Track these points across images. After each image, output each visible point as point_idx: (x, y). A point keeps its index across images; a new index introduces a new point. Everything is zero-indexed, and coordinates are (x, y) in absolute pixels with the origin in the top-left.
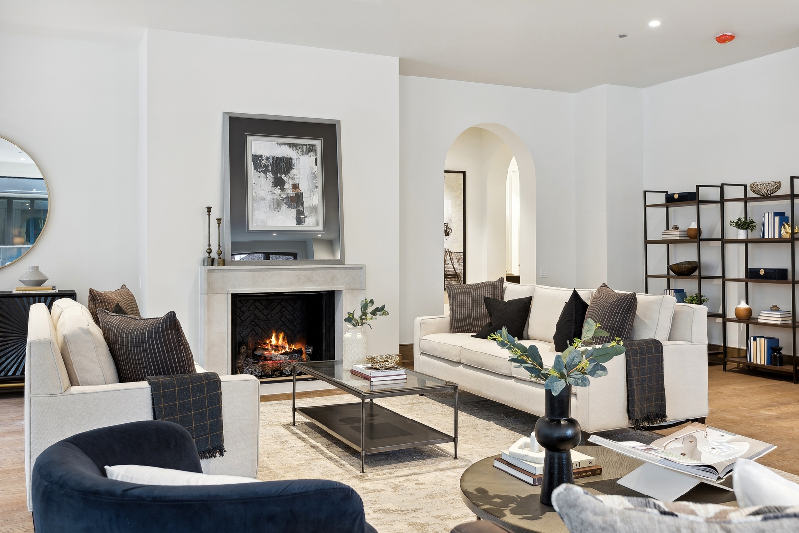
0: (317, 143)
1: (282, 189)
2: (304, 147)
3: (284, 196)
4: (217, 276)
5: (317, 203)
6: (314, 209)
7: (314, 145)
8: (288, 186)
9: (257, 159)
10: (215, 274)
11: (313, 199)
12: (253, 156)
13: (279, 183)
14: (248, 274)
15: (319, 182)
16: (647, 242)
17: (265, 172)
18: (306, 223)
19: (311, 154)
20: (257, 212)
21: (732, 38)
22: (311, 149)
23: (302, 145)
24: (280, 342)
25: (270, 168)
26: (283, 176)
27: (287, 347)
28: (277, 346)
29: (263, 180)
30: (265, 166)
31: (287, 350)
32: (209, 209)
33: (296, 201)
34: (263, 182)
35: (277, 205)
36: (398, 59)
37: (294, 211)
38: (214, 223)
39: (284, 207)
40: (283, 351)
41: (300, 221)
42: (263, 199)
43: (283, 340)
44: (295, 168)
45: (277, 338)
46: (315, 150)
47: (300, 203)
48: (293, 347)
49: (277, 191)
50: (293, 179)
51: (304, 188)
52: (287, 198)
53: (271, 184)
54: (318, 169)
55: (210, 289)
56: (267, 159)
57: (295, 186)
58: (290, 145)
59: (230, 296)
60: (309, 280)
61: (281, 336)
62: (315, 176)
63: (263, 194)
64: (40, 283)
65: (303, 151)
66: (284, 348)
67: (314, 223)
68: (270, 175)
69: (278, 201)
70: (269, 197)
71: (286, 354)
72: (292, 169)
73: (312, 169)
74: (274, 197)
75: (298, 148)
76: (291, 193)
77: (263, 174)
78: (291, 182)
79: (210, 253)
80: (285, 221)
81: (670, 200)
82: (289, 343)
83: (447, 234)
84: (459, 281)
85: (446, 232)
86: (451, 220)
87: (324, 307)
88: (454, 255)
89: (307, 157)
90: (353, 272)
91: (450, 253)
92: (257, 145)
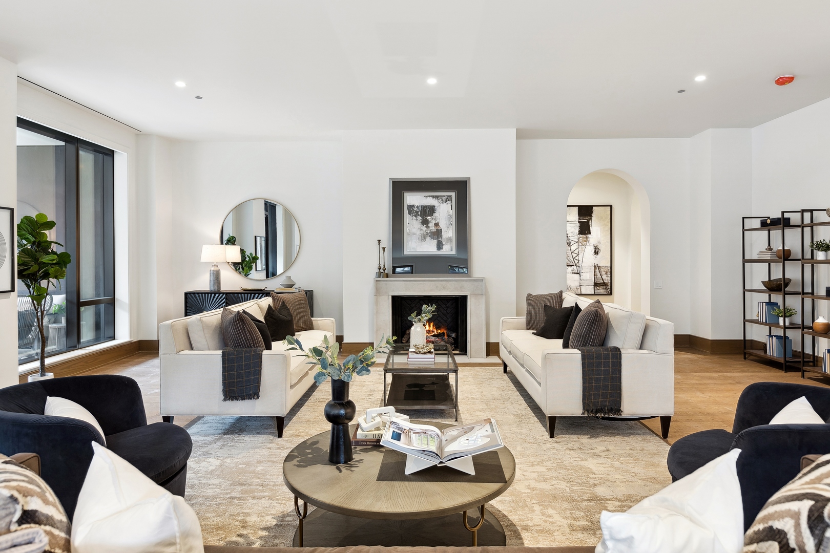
0: (453, 194)
1: (427, 227)
2: (444, 198)
3: (429, 232)
4: (382, 284)
5: (451, 236)
6: (450, 240)
7: (450, 196)
8: (432, 224)
9: (411, 207)
10: (381, 283)
11: (449, 233)
12: (408, 205)
13: (425, 223)
14: (403, 283)
15: (454, 221)
16: (745, 261)
17: (416, 216)
18: (444, 249)
19: (447, 202)
20: (410, 243)
22: (449, 199)
23: (442, 196)
24: (431, 328)
25: (419, 213)
26: (429, 218)
27: (435, 331)
28: (429, 331)
29: (414, 221)
30: (417, 212)
32: (379, 241)
33: (437, 234)
34: (414, 223)
35: (424, 238)
36: (515, 130)
37: (435, 242)
38: (381, 249)
39: (428, 239)
40: (433, 334)
41: (440, 246)
42: (414, 234)
44: (437, 212)
45: (430, 326)
46: (451, 199)
47: (439, 236)
48: (439, 331)
49: (424, 228)
50: (435, 220)
51: (442, 226)
53: (420, 224)
54: (453, 212)
55: (378, 292)
56: (418, 207)
57: (437, 225)
58: (433, 197)
59: (390, 297)
61: (432, 324)
62: (451, 217)
63: (414, 230)
64: (291, 286)
65: (442, 200)
66: (434, 332)
68: (419, 218)
69: (424, 235)
70: (418, 232)
71: (434, 336)
72: (435, 213)
73: (448, 212)
74: (422, 232)
75: (439, 198)
76: (433, 229)
77: (414, 218)
78: (434, 222)
79: (380, 269)
80: (429, 248)
81: (764, 224)
82: (437, 329)
83: (596, 253)
84: (606, 289)
85: (595, 251)
86: (600, 243)
87: (459, 306)
88: (602, 269)
89: (445, 204)
90: (476, 283)
91: (599, 267)
92: (413, 199)
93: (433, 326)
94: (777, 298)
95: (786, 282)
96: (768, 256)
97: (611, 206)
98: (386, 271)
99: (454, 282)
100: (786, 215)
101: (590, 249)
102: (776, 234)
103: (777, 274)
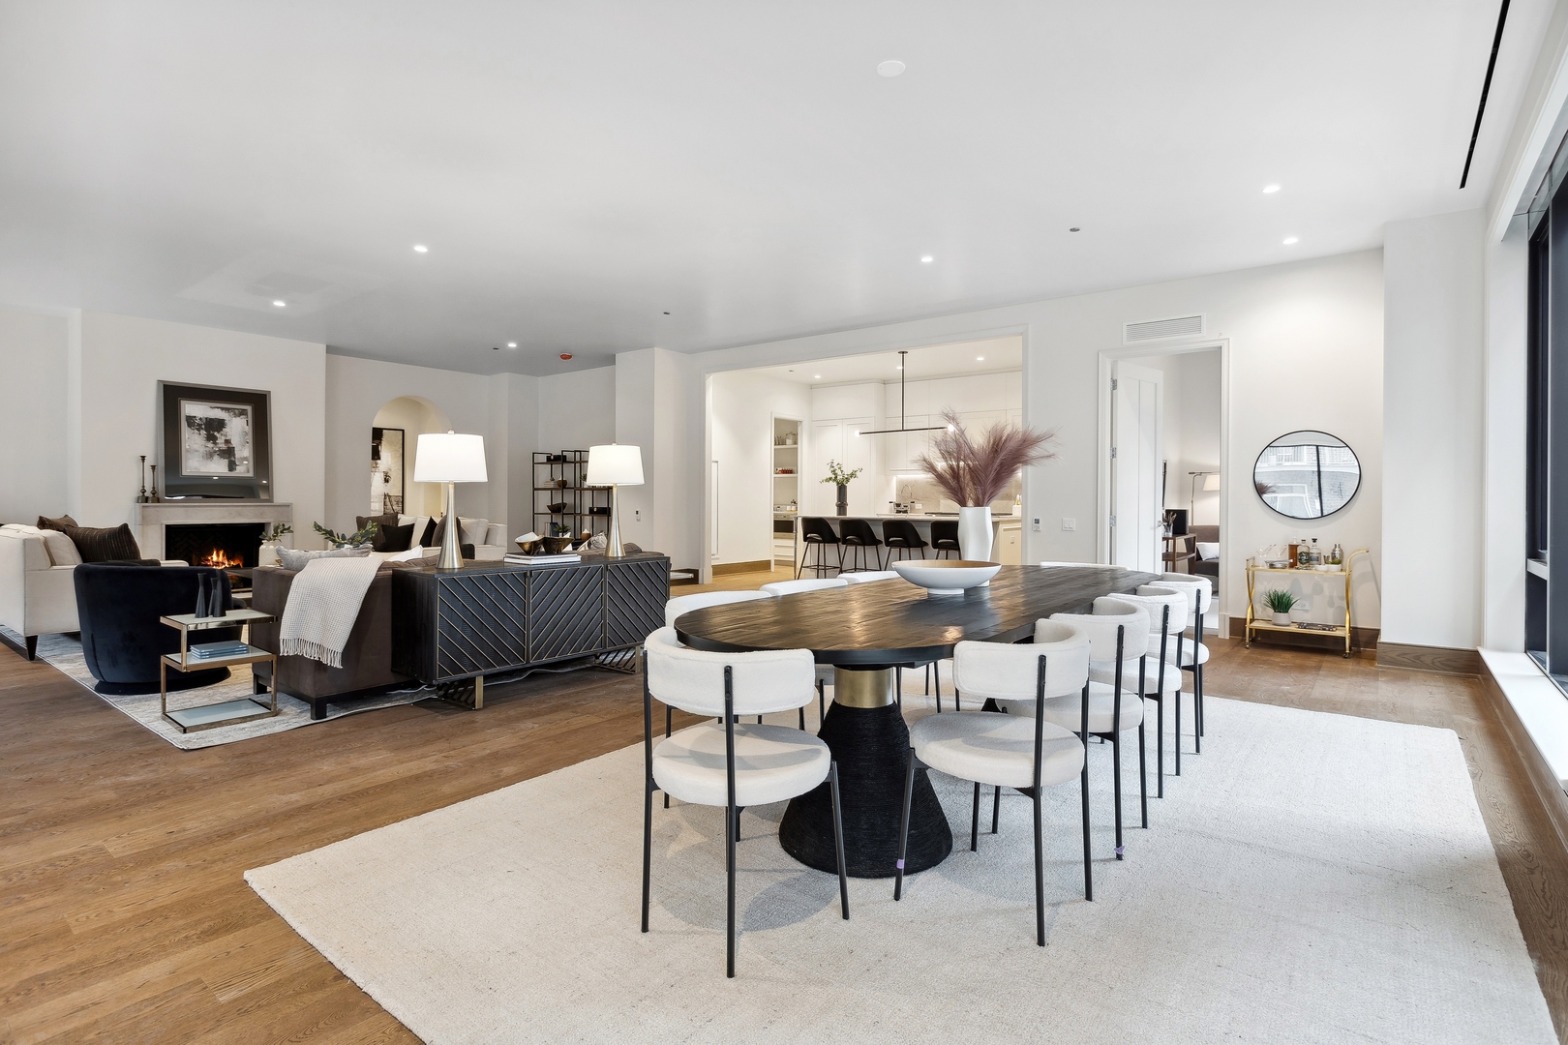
0: (249, 408)
1: (215, 443)
2: (236, 411)
4: (151, 511)
5: (248, 455)
6: (246, 459)
7: (245, 410)
8: (221, 441)
9: (190, 420)
10: (149, 510)
11: (244, 452)
12: (187, 417)
13: (211, 438)
14: (181, 509)
15: (250, 438)
16: (533, 489)
17: (198, 430)
18: (238, 471)
19: (242, 416)
20: (190, 461)
21: (570, 357)
22: (243, 413)
23: (234, 409)
25: (203, 427)
26: (216, 433)
30: (199, 425)
32: (143, 458)
33: (228, 453)
34: (196, 437)
35: (210, 455)
36: (324, 346)
39: (216, 457)
41: (232, 466)
42: (196, 451)
48: (232, 563)
49: (210, 445)
50: (226, 436)
51: (235, 443)
52: (220, 450)
53: (204, 439)
54: (249, 429)
55: (145, 521)
56: (201, 419)
57: (227, 442)
58: (222, 409)
59: (164, 527)
60: (240, 514)
62: (247, 434)
63: (196, 447)
65: (235, 414)
67: (244, 469)
68: (203, 432)
70: (202, 450)
73: (243, 428)
74: (207, 449)
75: (230, 411)
76: (223, 446)
77: (196, 431)
78: (223, 438)
80: (218, 468)
81: (549, 459)
83: (386, 481)
85: (386, 479)
86: (390, 470)
87: (256, 535)
88: (393, 498)
89: (238, 418)
90: (280, 509)
91: (389, 496)
92: (191, 409)
93: (223, 555)
94: (558, 519)
95: (564, 505)
96: (551, 485)
98: (146, 494)
100: (564, 453)
101: (377, 479)
102: (557, 467)
103: (558, 501)
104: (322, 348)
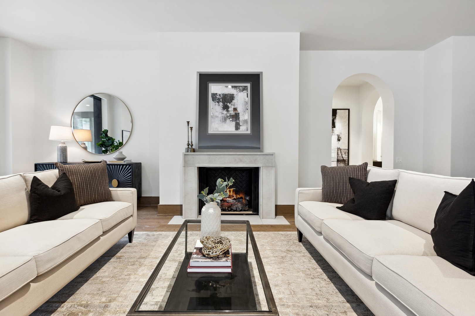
0: (249, 85)
1: (228, 111)
2: (241, 88)
3: (229, 115)
5: (247, 118)
6: (246, 121)
7: (246, 86)
8: (231, 109)
9: (214, 95)
10: (189, 157)
11: (245, 116)
12: (212, 94)
13: (226, 108)
14: (207, 157)
15: (249, 106)
17: (218, 102)
18: (241, 129)
19: (245, 91)
20: (213, 124)
22: (245, 88)
23: (240, 86)
24: (231, 193)
25: (221, 100)
26: (228, 104)
29: (217, 106)
30: (219, 99)
31: (235, 197)
32: (188, 122)
33: (236, 117)
34: (217, 108)
35: (225, 119)
37: (234, 123)
38: (190, 129)
39: (228, 120)
40: (233, 198)
41: (237, 128)
42: (217, 117)
43: (233, 192)
44: (235, 99)
46: (247, 89)
47: (237, 118)
48: (238, 196)
49: (225, 112)
50: (234, 105)
51: (240, 110)
52: (230, 116)
53: (222, 108)
54: (248, 100)
55: (186, 164)
56: (220, 95)
57: (235, 109)
58: (233, 87)
59: (196, 168)
60: (241, 161)
62: (247, 103)
63: (217, 114)
64: (123, 159)
65: (240, 90)
66: (234, 197)
67: (245, 129)
68: (221, 104)
69: (225, 117)
70: (220, 116)
72: (233, 100)
73: (245, 99)
74: (223, 115)
75: (237, 88)
76: (232, 113)
77: (217, 103)
78: (233, 107)
79: (188, 145)
80: (229, 128)
82: (236, 194)
83: (339, 140)
84: (345, 163)
85: (338, 139)
86: (341, 133)
87: (253, 175)
88: (342, 151)
89: (242, 93)
90: (267, 157)
91: (340, 149)
92: (215, 88)
97: (349, 110)
98: (193, 147)
99: (249, 156)
101: (334, 138)
104: (296, 36)
